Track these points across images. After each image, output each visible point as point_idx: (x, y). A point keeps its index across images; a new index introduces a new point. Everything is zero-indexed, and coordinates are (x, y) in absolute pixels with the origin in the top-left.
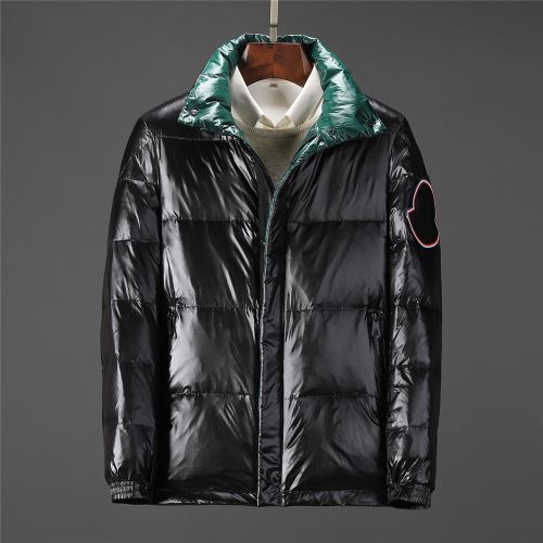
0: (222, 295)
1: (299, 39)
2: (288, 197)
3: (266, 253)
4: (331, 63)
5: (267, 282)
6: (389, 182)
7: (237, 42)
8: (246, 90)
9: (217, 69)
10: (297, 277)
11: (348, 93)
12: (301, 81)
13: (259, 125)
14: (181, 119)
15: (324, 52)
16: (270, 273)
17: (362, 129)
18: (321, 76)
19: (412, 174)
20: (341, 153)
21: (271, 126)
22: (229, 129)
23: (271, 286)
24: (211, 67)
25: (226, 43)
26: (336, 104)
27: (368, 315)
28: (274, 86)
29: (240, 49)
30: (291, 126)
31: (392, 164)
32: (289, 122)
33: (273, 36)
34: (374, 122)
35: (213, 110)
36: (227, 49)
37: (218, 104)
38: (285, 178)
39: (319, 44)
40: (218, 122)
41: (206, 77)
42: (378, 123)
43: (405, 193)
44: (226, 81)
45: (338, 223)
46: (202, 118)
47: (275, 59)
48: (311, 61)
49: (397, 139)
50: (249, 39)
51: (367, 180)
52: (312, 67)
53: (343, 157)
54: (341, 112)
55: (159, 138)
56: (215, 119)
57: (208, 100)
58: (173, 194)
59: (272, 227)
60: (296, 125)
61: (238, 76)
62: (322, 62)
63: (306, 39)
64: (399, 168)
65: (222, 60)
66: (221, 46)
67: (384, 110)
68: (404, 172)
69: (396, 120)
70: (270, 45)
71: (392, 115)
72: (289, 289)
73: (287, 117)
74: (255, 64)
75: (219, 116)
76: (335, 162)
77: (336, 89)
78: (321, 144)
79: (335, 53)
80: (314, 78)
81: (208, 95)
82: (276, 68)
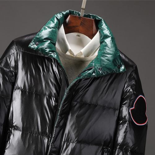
0: (35, 128)
1: (94, 17)
2: (75, 90)
3: (59, 114)
4: (107, 32)
5: (56, 127)
6: (123, 93)
7: (64, 13)
8: (65, 36)
9: (52, 25)
10: (72, 127)
11: (111, 49)
12: (91, 36)
13: (68, 53)
14: (30, 46)
15: (104, 26)
16: (59, 123)
17: (115, 69)
18: (101, 37)
19: (135, 92)
20: (102, 79)
21: (73, 54)
22: (52, 54)
23: (58, 129)
24: (50, 23)
25: (60, 13)
26: (104, 53)
27: (103, 149)
28: (79, 36)
29: (65, 16)
30: (83, 56)
31: (126, 86)
32: (82, 54)
33: (82, 14)
34: (121, 66)
35: (47, 44)
36: (59, 16)
37: (49, 41)
38: (74, 82)
39: (103, 21)
40: (48, 50)
41: (47, 28)
42: (123, 67)
43: (130, 101)
44: (56, 31)
45: (96, 106)
46: (40, 47)
47: (81, 24)
48: (98, 28)
49: (130, 75)
50: (71, 13)
51: (113, 90)
52: (97, 31)
53: (103, 81)
54: (106, 58)
55: (20, 51)
56: (46, 48)
57: (45, 39)
58: (23, 78)
59: (64, 103)
60: (85, 57)
61: (62, 29)
62: (102, 30)
63: (97, 17)
64: (129, 88)
65: (56, 21)
66: (57, 14)
67: (127, 60)
68: (131, 90)
69: (132, 66)
70: (80, 18)
71: (130, 63)
72: (67, 131)
73: (81, 52)
74: (71, 25)
75: (49, 47)
76: (99, 82)
77: (106, 46)
78: (94, 74)
79: (109, 28)
80: (97, 37)
81: (45, 37)
82: (81, 28)
